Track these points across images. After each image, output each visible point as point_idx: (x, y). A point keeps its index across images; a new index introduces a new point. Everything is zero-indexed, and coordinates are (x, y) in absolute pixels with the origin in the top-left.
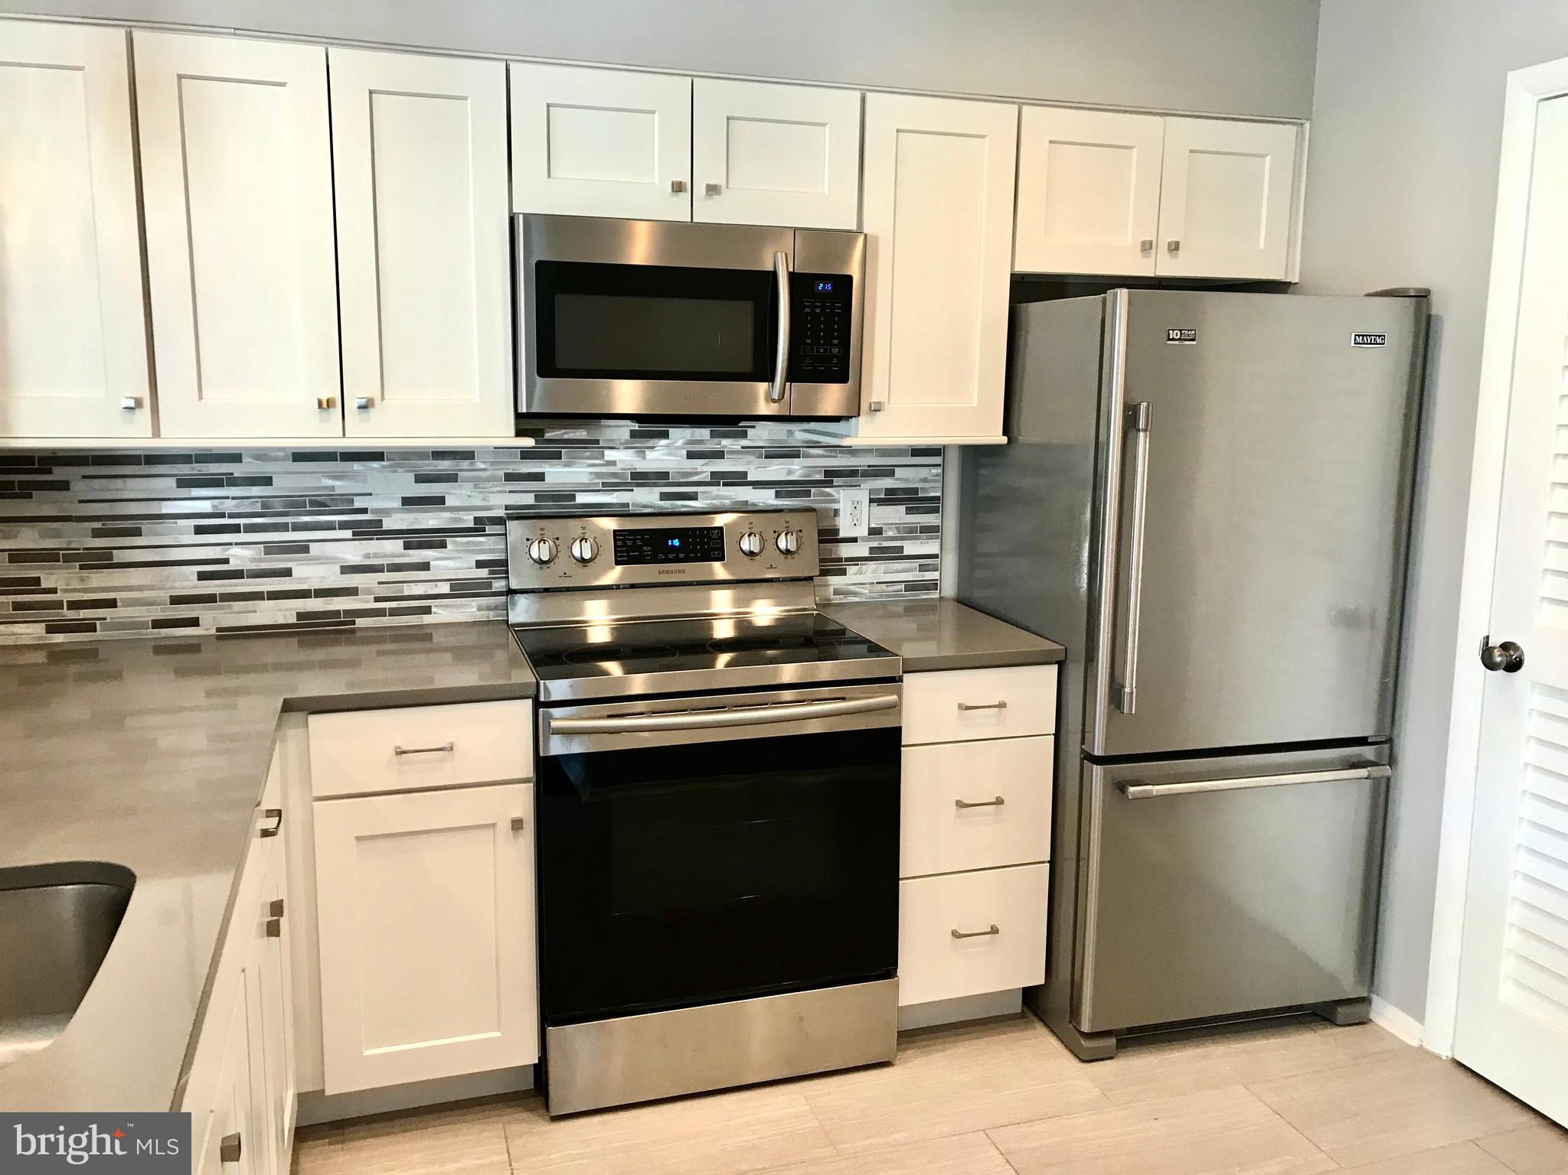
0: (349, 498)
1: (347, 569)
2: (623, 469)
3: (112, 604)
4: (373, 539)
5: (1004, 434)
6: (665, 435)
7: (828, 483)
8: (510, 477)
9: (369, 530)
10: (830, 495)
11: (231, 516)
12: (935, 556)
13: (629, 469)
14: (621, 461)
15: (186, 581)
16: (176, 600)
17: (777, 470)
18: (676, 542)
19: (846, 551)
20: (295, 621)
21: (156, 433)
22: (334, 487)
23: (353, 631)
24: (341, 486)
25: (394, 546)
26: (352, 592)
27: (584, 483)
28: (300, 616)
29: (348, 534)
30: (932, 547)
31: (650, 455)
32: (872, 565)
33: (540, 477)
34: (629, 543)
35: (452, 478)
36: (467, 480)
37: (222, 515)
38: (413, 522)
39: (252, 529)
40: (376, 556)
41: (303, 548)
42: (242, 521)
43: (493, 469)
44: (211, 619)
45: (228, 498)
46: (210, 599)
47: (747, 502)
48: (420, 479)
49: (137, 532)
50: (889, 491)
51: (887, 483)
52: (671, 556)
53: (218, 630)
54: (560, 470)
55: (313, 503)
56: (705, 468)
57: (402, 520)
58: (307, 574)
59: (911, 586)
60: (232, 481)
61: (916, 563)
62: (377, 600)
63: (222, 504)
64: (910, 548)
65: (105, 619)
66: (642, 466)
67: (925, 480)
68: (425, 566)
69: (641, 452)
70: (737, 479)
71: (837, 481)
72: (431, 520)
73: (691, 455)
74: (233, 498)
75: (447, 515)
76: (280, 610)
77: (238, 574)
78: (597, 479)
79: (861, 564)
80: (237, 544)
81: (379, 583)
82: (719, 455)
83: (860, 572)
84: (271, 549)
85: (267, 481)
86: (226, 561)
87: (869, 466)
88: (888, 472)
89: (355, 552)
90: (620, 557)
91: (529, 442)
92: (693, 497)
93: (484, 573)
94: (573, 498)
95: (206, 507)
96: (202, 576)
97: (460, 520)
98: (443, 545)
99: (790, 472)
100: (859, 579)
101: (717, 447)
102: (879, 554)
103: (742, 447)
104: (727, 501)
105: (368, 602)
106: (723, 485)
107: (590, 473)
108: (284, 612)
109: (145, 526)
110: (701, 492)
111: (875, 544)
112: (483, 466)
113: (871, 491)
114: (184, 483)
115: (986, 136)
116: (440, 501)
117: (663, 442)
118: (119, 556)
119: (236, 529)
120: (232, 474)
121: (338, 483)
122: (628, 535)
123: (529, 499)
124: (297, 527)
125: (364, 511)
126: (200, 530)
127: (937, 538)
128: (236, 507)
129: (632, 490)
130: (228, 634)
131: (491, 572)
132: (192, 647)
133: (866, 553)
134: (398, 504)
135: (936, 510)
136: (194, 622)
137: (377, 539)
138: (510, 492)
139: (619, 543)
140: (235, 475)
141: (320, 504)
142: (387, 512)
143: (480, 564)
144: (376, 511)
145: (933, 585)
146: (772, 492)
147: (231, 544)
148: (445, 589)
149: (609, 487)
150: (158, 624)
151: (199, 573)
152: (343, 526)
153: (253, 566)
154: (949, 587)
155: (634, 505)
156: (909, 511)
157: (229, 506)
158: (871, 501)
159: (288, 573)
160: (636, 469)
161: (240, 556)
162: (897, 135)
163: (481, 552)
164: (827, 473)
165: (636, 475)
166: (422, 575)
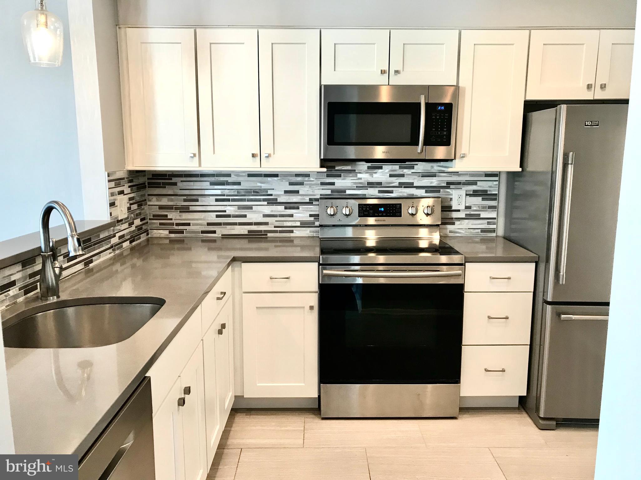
0: (266, 190)
1: (265, 216)
2: (365, 181)
3: (189, 224)
4: (274, 205)
5: (520, 167)
6: (381, 168)
7: (448, 187)
8: (322, 184)
9: (273, 202)
10: (448, 192)
11: (227, 196)
12: (495, 219)
13: (366, 181)
14: (364, 178)
15: (212, 218)
16: (209, 224)
17: (426, 182)
18: (382, 209)
19: (455, 215)
20: (247, 233)
21: (200, 165)
22: (261, 186)
23: (267, 238)
24: (264, 186)
25: (281, 208)
26: (266, 224)
27: (349, 186)
28: (249, 231)
29: (266, 203)
30: (494, 215)
31: (375, 175)
32: (466, 221)
33: (333, 184)
34: (364, 209)
35: (301, 184)
36: (307, 185)
37: (224, 195)
38: (288, 200)
39: (234, 200)
40: (276, 211)
41: (250, 208)
42: (230, 198)
43: (316, 181)
44: (220, 231)
45: (226, 189)
46: (220, 224)
47: (413, 194)
48: (291, 184)
49: (197, 200)
50: (474, 191)
51: (474, 188)
52: (380, 214)
53: (222, 235)
54: (341, 181)
55: (254, 192)
56: (396, 181)
57: (284, 198)
58: (252, 217)
59: (483, 231)
60: (228, 183)
61: (486, 221)
62: (275, 227)
63: (224, 191)
64: (483, 215)
65: (187, 230)
66: (372, 180)
67: (490, 187)
68: (292, 216)
69: (371, 175)
70: (410, 185)
71: (452, 186)
72: (294, 199)
73: (391, 176)
74: (228, 189)
75: (300, 197)
76: (242, 229)
77: (229, 216)
78: (354, 185)
79: (462, 221)
80: (229, 205)
81: (276, 221)
82: (403, 176)
83: (461, 224)
84: (240, 207)
85: (239, 184)
86: (225, 211)
87: (466, 181)
88: (474, 183)
89: (268, 210)
90: (360, 214)
91: (324, 170)
92: (391, 192)
93: (312, 219)
94: (345, 192)
95: (219, 192)
96: (217, 216)
97: (304, 199)
98: (298, 208)
99: (431, 183)
100: (460, 227)
101: (401, 173)
102: (469, 217)
103: (412, 173)
104: (405, 194)
105: (272, 228)
106: (404, 188)
107: (352, 182)
108: (244, 230)
109: (200, 199)
110: (395, 190)
111: (468, 213)
112: (313, 179)
113: (466, 191)
114: (212, 184)
115: (514, 44)
116: (297, 192)
117: (380, 171)
118: (192, 208)
119: (228, 200)
120: (228, 181)
121: (262, 185)
122: (364, 206)
123: (329, 192)
124: (249, 200)
125: (271, 195)
126: (217, 200)
127: (495, 211)
128: (229, 192)
129: (368, 189)
130: (226, 237)
131: (315, 219)
132: (214, 241)
133: (464, 216)
134: (283, 193)
135: (495, 199)
136: (214, 232)
137: (275, 205)
138: (322, 189)
139: (360, 209)
140: (229, 181)
141: (256, 192)
142: (279, 195)
143: (311, 216)
144: (275, 195)
145: (493, 231)
146: (424, 191)
147: (227, 205)
148: (298, 224)
149: (358, 188)
150: (203, 232)
151: (216, 215)
152: (264, 200)
153: (234, 213)
154: (501, 231)
155: (368, 195)
156: (483, 199)
157: (226, 192)
158: (467, 195)
159: (245, 216)
160: (369, 181)
161: (230, 210)
162: (474, 46)
163: (311, 211)
164: (448, 183)
165: (369, 183)
166: (291, 219)
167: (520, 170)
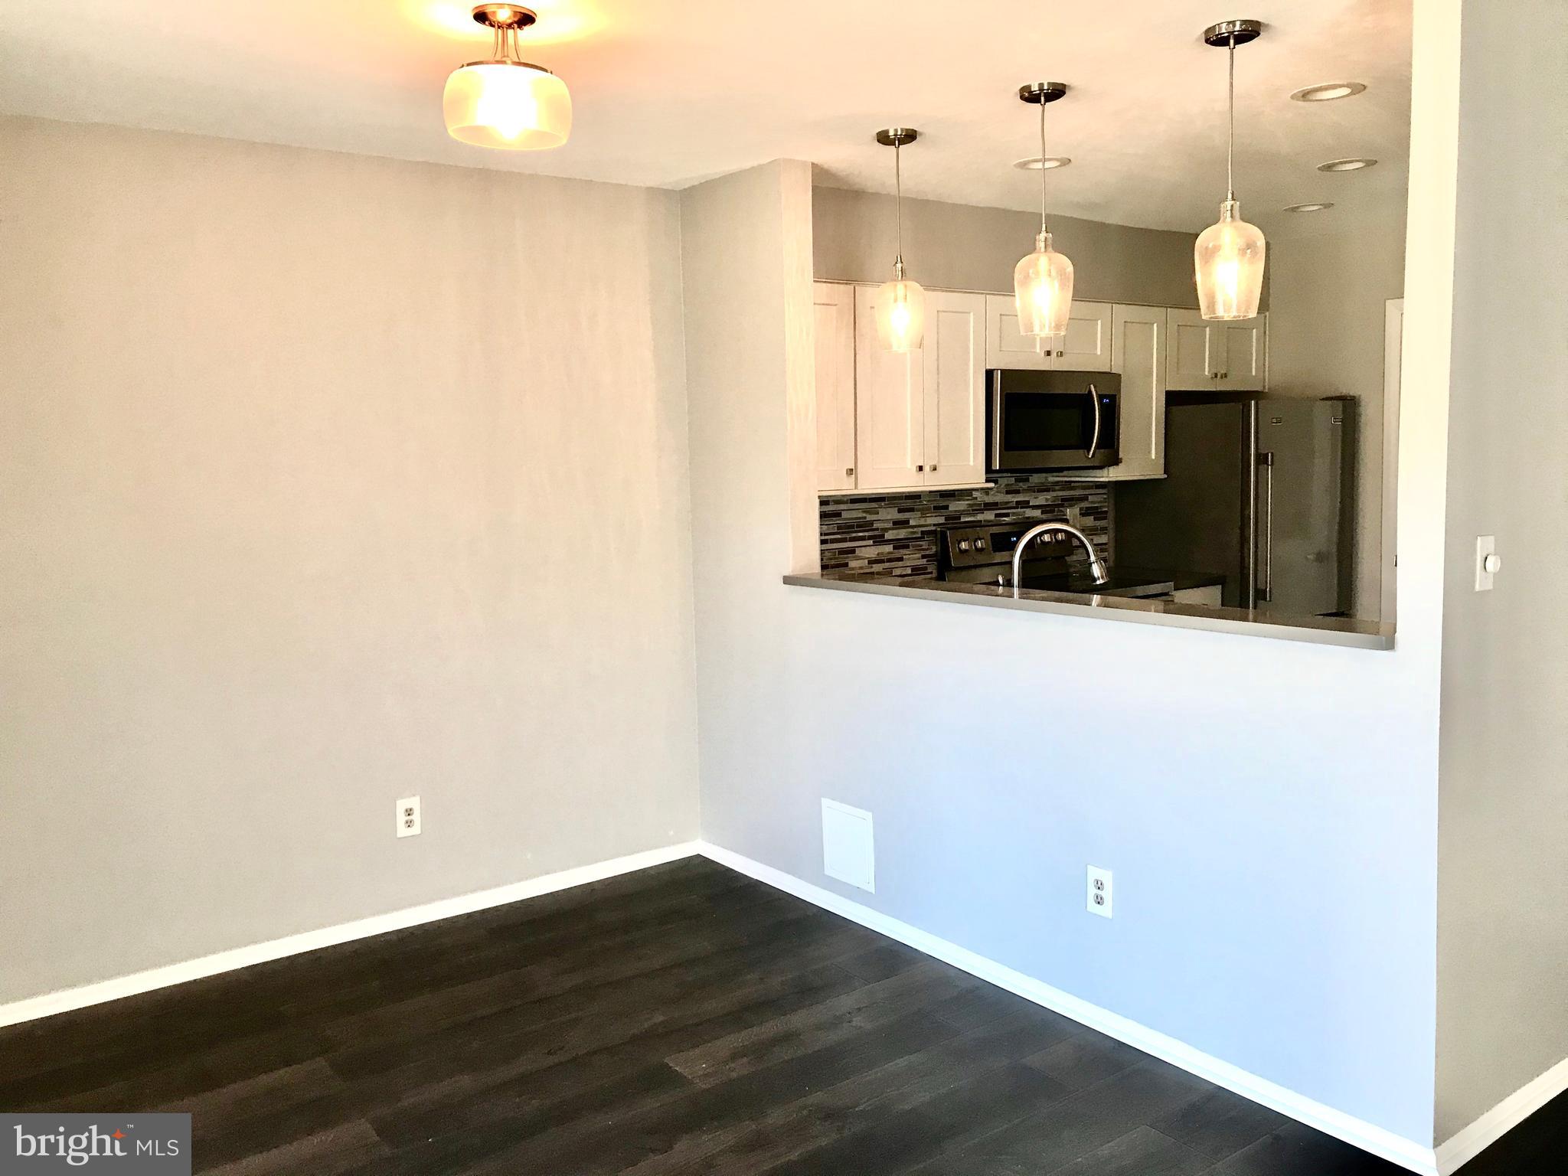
0: (871, 523)
1: (871, 562)
4: (881, 545)
5: (1163, 473)
7: (1062, 506)
8: (935, 508)
9: (879, 540)
10: (1063, 512)
12: (1105, 544)
17: (1042, 499)
21: (856, 488)
22: (866, 517)
24: (870, 517)
25: (889, 548)
29: (871, 542)
30: (1105, 539)
33: (948, 507)
34: (997, 540)
35: (912, 510)
38: (897, 535)
40: (882, 553)
41: (852, 551)
48: (900, 511)
50: (1087, 509)
51: (1085, 505)
55: (858, 526)
56: (1013, 499)
57: (892, 533)
67: (1101, 502)
68: (901, 559)
70: (1025, 504)
71: (1066, 504)
72: (902, 533)
73: (1008, 492)
75: (910, 530)
82: (1019, 492)
84: (843, 552)
85: (839, 515)
87: (1079, 495)
88: (1084, 498)
89: (872, 552)
90: (995, 548)
91: (992, 485)
92: (1008, 515)
93: (925, 561)
94: (961, 518)
97: (915, 533)
98: (909, 547)
99: (1047, 500)
101: (1017, 488)
103: (1027, 487)
104: (1022, 517)
106: (1021, 508)
107: (968, 504)
110: (1011, 512)
112: (926, 503)
113: (1081, 509)
116: (907, 522)
121: (867, 515)
122: (995, 536)
123: (942, 520)
124: (851, 540)
125: (877, 529)
127: (1106, 533)
129: (985, 513)
131: (928, 561)
134: (891, 525)
135: (1105, 518)
137: (883, 545)
138: (936, 516)
139: (993, 541)
141: (860, 526)
142: (886, 530)
143: (923, 557)
144: (882, 529)
146: (1040, 511)
152: (870, 538)
153: (833, 562)
155: (985, 521)
156: (1095, 519)
158: (1080, 514)
163: (923, 550)
164: (1062, 500)
165: (986, 504)
166: (900, 564)
167: (1166, 476)
